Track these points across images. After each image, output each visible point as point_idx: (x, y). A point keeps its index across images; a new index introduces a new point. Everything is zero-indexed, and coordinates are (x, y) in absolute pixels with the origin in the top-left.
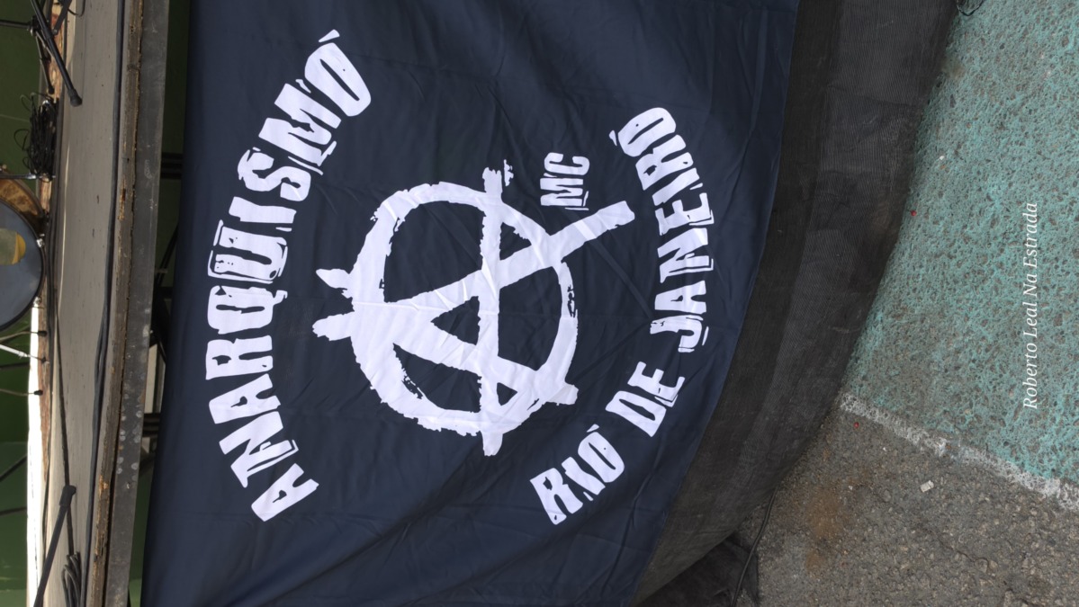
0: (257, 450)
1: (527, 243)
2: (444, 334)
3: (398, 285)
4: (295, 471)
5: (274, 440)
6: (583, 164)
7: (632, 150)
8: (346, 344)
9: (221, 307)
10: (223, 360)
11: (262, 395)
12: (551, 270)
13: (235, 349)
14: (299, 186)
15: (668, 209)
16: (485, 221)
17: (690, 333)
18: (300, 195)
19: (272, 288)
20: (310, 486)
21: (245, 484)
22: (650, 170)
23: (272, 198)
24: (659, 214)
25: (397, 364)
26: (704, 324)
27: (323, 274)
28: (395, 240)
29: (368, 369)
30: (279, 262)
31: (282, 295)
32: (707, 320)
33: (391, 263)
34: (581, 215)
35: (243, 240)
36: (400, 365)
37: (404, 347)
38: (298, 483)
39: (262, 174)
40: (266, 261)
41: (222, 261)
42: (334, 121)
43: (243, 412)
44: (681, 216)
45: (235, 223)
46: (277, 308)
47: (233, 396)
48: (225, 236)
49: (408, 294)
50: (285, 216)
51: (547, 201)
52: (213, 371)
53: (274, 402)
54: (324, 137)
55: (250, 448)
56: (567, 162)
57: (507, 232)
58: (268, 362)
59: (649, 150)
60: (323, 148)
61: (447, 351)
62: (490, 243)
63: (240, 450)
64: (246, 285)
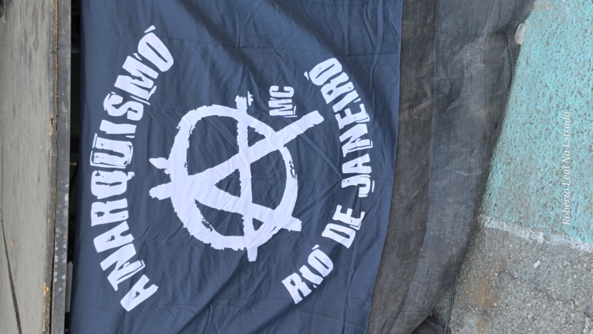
0: (121, 267)
1: (263, 137)
2: (222, 192)
3: (195, 165)
4: (144, 279)
5: (132, 261)
6: (290, 91)
7: (318, 82)
8: (168, 201)
9: (98, 183)
10: (100, 214)
11: (124, 234)
12: (278, 152)
13: (106, 207)
14: (137, 112)
15: (342, 114)
16: (238, 125)
17: (363, 185)
18: (138, 117)
19: (126, 171)
20: (154, 289)
21: (116, 288)
22: (330, 93)
23: (123, 120)
24: (338, 116)
25: (198, 211)
26: (371, 179)
27: (153, 161)
28: (191, 138)
29: (181, 216)
30: (129, 156)
31: (131, 174)
32: (373, 177)
33: (190, 152)
34: (294, 120)
35: (108, 144)
36: (200, 212)
37: (201, 201)
38: (147, 286)
39: (117, 106)
40: (121, 155)
41: (97, 157)
42: (155, 75)
43: (113, 244)
44: (350, 117)
45: (103, 135)
46: (130, 183)
47: (107, 235)
48: (99, 142)
49: (200, 170)
50: (130, 129)
51: (272, 113)
52: (95, 221)
53: (130, 238)
54: (149, 84)
55: (118, 266)
56: (281, 90)
57: (251, 131)
58: (126, 214)
59: (328, 81)
60: (149, 90)
61: (225, 202)
62: (242, 138)
63: (113, 267)
64: (112, 170)
